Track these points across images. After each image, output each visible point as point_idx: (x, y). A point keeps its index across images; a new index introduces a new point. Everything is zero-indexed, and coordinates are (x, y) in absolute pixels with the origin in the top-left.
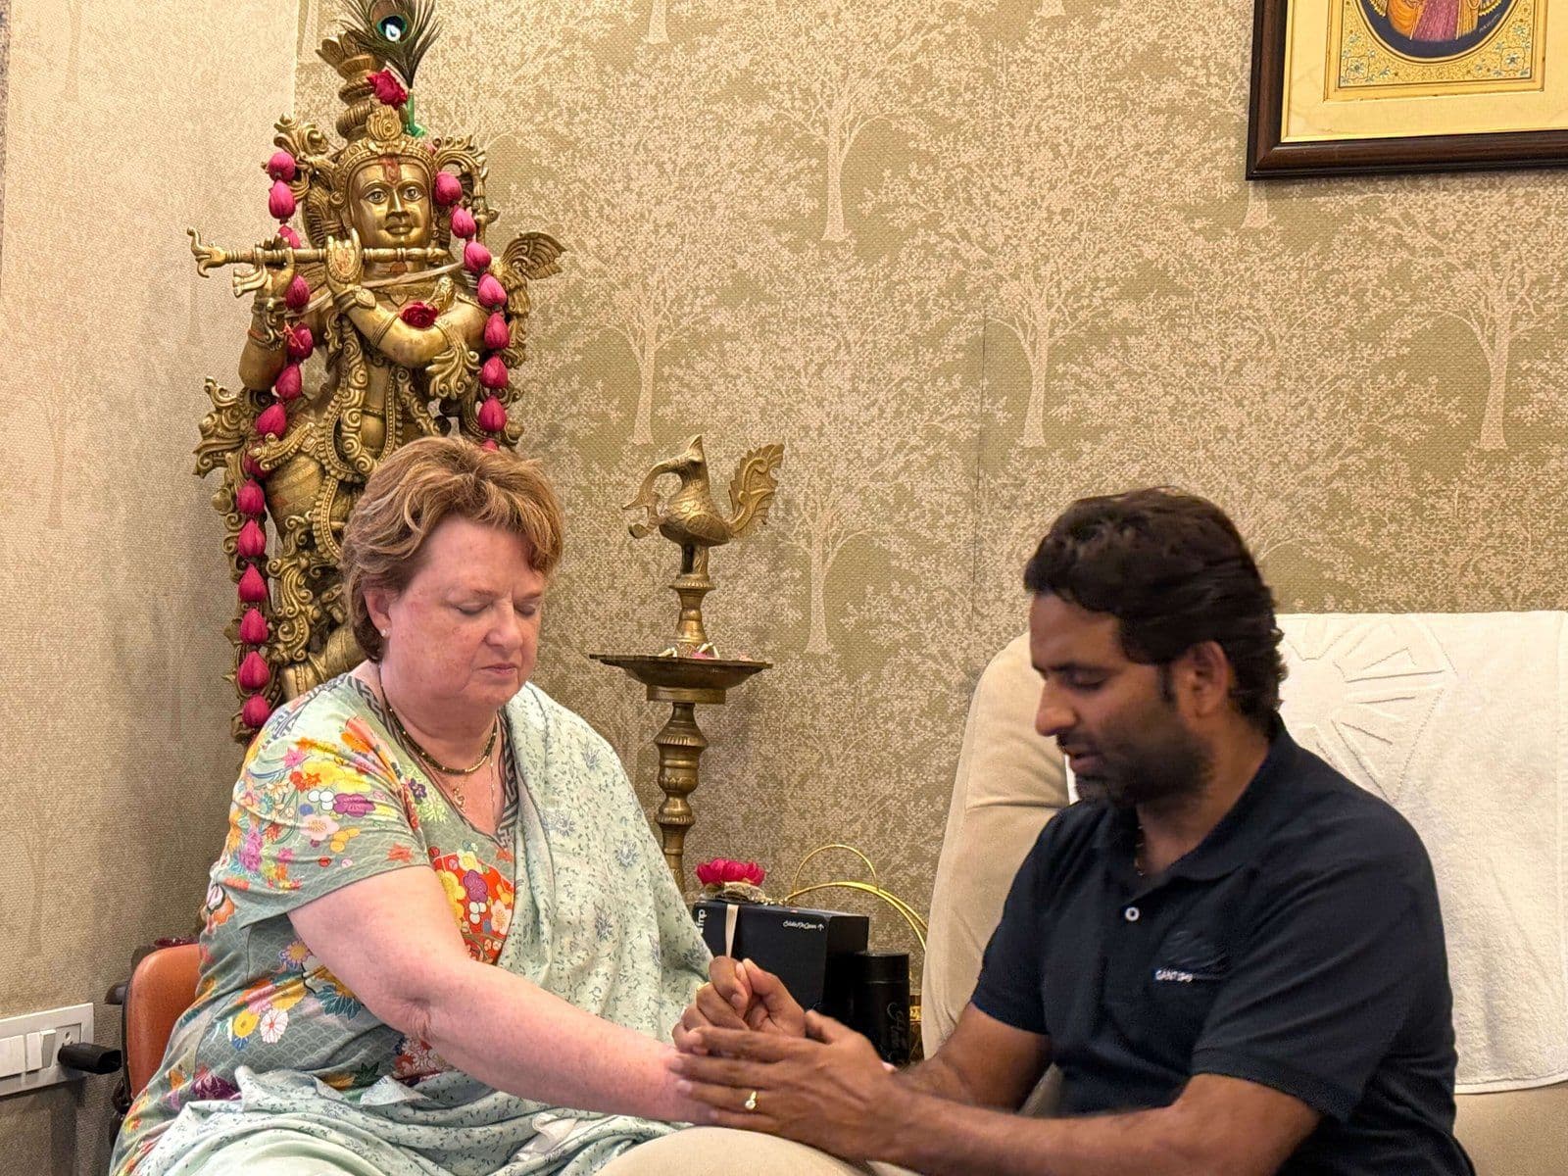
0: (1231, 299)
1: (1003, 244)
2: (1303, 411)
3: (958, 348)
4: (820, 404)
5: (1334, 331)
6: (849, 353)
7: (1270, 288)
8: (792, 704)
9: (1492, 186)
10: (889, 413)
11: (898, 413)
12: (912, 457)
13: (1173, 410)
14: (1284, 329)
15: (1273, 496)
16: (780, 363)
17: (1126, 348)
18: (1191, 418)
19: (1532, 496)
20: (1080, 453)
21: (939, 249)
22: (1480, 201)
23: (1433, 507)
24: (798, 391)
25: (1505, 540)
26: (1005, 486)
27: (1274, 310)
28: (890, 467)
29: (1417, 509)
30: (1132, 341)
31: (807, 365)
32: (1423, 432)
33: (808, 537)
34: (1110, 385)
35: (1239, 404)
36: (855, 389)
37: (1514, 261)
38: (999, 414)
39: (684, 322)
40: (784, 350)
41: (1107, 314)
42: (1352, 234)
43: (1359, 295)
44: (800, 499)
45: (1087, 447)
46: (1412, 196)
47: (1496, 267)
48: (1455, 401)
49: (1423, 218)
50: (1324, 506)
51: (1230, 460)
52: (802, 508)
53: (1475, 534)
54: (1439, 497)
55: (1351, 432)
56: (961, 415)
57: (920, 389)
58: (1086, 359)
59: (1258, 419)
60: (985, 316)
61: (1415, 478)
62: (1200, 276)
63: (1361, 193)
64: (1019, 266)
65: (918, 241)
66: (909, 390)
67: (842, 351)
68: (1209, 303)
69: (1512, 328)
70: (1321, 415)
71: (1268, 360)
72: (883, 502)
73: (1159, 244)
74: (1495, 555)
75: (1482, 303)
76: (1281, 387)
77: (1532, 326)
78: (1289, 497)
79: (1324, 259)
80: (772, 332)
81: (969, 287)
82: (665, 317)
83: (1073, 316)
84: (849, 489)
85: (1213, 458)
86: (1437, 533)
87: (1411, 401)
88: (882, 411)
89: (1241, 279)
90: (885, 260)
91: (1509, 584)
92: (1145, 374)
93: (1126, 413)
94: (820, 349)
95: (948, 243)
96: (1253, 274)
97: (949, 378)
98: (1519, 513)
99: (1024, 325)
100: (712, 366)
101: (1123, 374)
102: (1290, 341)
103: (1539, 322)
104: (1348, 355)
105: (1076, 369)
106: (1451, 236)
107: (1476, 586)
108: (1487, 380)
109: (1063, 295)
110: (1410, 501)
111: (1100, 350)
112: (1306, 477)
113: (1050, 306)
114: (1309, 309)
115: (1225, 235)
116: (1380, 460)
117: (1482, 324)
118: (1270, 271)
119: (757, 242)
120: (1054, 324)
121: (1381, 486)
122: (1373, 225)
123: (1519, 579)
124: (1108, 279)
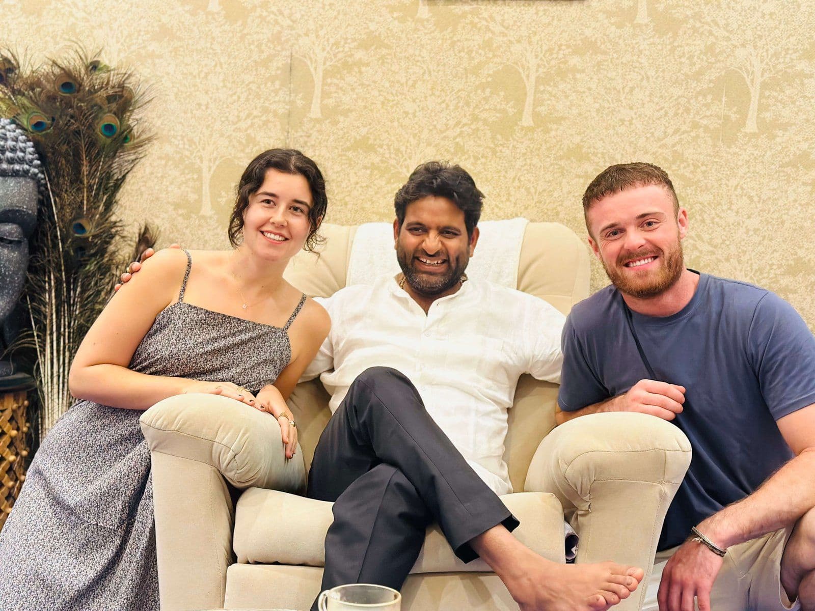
0: (411, 51)
1: (300, 19)
2: (444, 105)
3: (278, 68)
4: (207, 93)
5: (458, 69)
6: (222, 68)
7: (429, 47)
8: (193, 240)
9: (529, 5)
10: (243, 99)
11: (247, 100)
12: (254, 121)
13: (383, 103)
14: (435, 67)
15: (429, 144)
16: (185, 71)
17: (360, 72)
18: (392, 107)
19: (544, 147)
20: (339, 122)
21: (268, 19)
22: (523, 12)
23: (501, 151)
24: (195, 86)
25: (532, 167)
26: (301, 136)
27: (431, 58)
28: (243, 125)
29: (494, 152)
30: (363, 69)
31: (200, 72)
32: (497, 117)
33: (201, 158)
34: (353, 90)
35: (414, 101)
36: (225, 86)
37: (538, 41)
38: (299, 102)
39: (133, 48)
40: (187, 65)
41: (352, 55)
42: (467, 24)
43: (470, 52)
44: (196, 140)
45: (341, 119)
46: (494, 8)
47: (530, 43)
48: (512, 103)
49: (499, 19)
50: (452, 150)
51: (410, 127)
52: (197, 144)
53: (519, 163)
54: (504, 147)
55: (465, 116)
56: (279, 101)
57: (259, 87)
58: (341, 77)
59: (423, 109)
60: (291, 54)
61: (493, 138)
62: (396, 40)
63: (471, 5)
64: (308, 30)
65: (257, 14)
66: (254, 88)
67: (218, 67)
68: (401, 53)
69: (537, 71)
70: (452, 108)
71: (428, 81)
72: (240, 142)
73: (377, 23)
74: (527, 173)
75: (524, 59)
76: (433, 94)
77: (545, 70)
78: (436, 146)
79: (454, 35)
80: (181, 55)
81: (283, 39)
82: (122, 44)
83: (335, 55)
84: (222, 135)
85: (402, 126)
86: (502, 163)
87: (492, 103)
88: (239, 98)
89: (415, 42)
90: (239, 23)
91: (533, 187)
92: (369, 85)
93: (361, 103)
94: (206, 65)
95: (272, 16)
96: (421, 40)
97: (273, 82)
98: (538, 155)
99: (311, 59)
100: (149, 71)
101: (359, 85)
102: (438, 72)
103: (548, 69)
104: (464, 80)
105: (335, 81)
106: (510, 27)
107: (519, 187)
108: (526, 94)
109: (330, 45)
110: (490, 148)
111: (348, 73)
112: (445, 137)
113: (324, 50)
114: (447, 57)
115: (408, 21)
116: (478, 129)
117: (524, 69)
118: (429, 39)
119: (173, 9)
120: (326, 59)
121: (478, 142)
122: (476, 20)
123: (537, 184)
124: (352, 39)
